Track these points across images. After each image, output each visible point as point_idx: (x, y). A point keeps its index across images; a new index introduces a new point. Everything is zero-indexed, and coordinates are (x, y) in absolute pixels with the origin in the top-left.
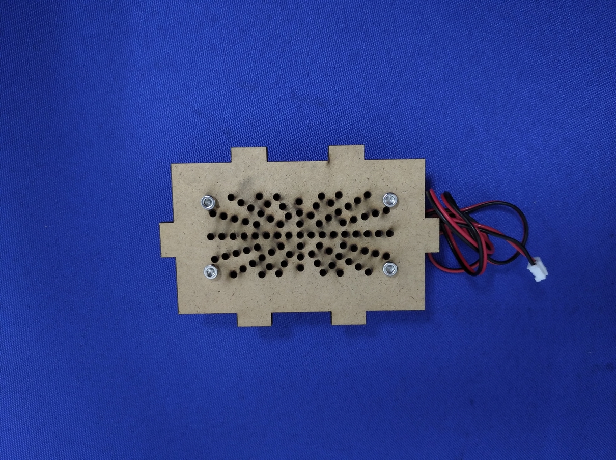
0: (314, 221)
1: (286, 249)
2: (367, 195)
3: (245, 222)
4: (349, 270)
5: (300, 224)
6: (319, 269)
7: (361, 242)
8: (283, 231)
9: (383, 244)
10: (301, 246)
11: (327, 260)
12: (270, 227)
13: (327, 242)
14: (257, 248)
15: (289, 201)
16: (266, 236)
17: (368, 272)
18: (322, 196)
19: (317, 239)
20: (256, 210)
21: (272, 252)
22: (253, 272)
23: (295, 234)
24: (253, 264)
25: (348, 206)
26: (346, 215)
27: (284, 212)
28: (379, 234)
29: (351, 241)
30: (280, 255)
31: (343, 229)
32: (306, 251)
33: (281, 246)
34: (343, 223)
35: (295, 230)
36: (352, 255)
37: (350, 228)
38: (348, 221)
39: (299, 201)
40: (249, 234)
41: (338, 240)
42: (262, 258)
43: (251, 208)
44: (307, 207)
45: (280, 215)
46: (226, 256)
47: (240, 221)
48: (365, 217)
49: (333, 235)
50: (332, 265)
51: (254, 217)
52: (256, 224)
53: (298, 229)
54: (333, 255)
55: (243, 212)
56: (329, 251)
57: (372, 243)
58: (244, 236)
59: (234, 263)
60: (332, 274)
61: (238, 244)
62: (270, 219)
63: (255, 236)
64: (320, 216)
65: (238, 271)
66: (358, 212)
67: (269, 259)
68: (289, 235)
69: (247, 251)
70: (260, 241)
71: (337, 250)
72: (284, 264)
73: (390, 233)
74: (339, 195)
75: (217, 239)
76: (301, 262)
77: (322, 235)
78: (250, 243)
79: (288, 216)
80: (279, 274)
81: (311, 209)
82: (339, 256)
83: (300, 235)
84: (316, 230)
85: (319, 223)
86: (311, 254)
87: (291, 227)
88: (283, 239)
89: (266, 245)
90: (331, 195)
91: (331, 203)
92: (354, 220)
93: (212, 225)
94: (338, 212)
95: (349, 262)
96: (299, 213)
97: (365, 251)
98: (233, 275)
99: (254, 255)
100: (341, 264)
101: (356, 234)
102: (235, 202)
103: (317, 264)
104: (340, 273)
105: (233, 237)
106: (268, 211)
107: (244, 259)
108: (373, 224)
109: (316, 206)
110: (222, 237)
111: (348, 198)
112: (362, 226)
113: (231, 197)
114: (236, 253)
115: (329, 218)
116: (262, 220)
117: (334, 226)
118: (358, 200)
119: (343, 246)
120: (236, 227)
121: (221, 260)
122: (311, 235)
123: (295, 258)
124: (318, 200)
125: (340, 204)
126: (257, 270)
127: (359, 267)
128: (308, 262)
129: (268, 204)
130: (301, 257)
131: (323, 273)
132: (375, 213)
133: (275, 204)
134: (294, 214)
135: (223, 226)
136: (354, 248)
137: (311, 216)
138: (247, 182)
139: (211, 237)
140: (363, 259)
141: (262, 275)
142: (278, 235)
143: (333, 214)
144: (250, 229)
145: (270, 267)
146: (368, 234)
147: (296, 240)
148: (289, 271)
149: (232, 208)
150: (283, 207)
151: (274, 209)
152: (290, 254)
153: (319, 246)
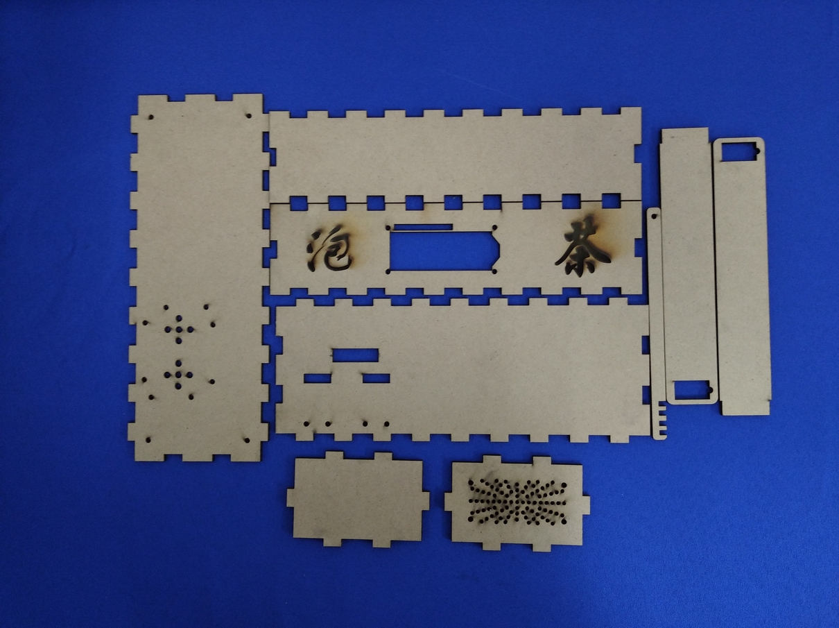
0: (524, 495)
1: (510, 509)
2: (553, 482)
3: (489, 494)
4: (543, 522)
5: (517, 496)
6: (527, 520)
7: (549, 508)
8: (508, 499)
9: (560, 509)
10: (517, 508)
11: (531, 516)
12: (501, 497)
13: (531, 507)
14: (495, 508)
15: (512, 484)
16: (499, 502)
17: (553, 524)
18: (529, 482)
19: (526, 505)
20: (495, 488)
21: (502, 511)
22: (492, 521)
23: (514, 502)
24: (492, 516)
25: (542, 488)
26: (542, 492)
27: (509, 490)
28: (558, 503)
29: (544, 506)
30: (506, 513)
31: (540, 500)
32: (520, 510)
33: (507, 508)
34: (540, 497)
35: (515, 499)
36: (545, 514)
37: (544, 500)
38: (542, 496)
39: (517, 484)
40: (491, 501)
41: (536, 506)
42: (497, 513)
43: (492, 487)
44: (521, 487)
45: (507, 491)
46: (478, 512)
47: (486, 494)
48: (551, 494)
49: (535, 503)
50: (534, 519)
51: (494, 492)
52: (495, 496)
53: (517, 499)
54: (534, 514)
55: (488, 489)
56: (532, 511)
57: (555, 508)
58: (488, 502)
59: (482, 515)
60: (533, 523)
61: (484, 505)
62: (502, 493)
63: (494, 502)
64: (528, 492)
65: (484, 520)
66: (548, 491)
67: (501, 514)
68: (511, 502)
69: (489, 509)
70: (496, 504)
71: (537, 511)
72: (508, 517)
73: (564, 503)
74: (538, 482)
75: (474, 502)
76: (517, 517)
77: (529, 503)
78: (491, 505)
79: (511, 492)
80: (505, 522)
81: (523, 489)
82: (537, 514)
83: (517, 502)
84: (525, 500)
85: (527, 496)
86: (523, 513)
87: (513, 498)
88: (508, 504)
89: (499, 506)
90: (533, 482)
91: (533, 486)
92: (545, 495)
93: (471, 495)
94: (537, 491)
95: (542, 518)
96: (517, 490)
97: (551, 512)
98: (481, 522)
99: (492, 512)
100: (538, 518)
101: (547, 503)
102: (484, 484)
103: (526, 518)
104: (538, 523)
105: (482, 501)
106: (501, 489)
107: (487, 514)
108: (556, 498)
109: (526, 487)
110: (477, 501)
111: (542, 484)
112: (549, 498)
113: (482, 481)
114: (484, 510)
115: (532, 494)
116: (497, 493)
117: (535, 498)
118: (547, 485)
119: (540, 509)
120: (484, 497)
121: (476, 514)
122: (523, 502)
123: (514, 514)
124: (527, 484)
125: (538, 487)
126: (494, 520)
127: (548, 521)
128: (521, 516)
129: (501, 485)
130: (517, 514)
131: (529, 523)
132: (557, 492)
133: (505, 486)
134: (514, 491)
135: (477, 496)
136: (545, 510)
137: (523, 492)
138: (491, 473)
139: (471, 501)
140: (550, 516)
141: (496, 522)
142: (505, 502)
143: (535, 492)
144: (491, 498)
145: (501, 518)
146: (553, 503)
147: (515, 505)
148: (510, 521)
149: (483, 486)
150: (508, 487)
151: (504, 488)
152: (511, 512)
153: (527, 508)
